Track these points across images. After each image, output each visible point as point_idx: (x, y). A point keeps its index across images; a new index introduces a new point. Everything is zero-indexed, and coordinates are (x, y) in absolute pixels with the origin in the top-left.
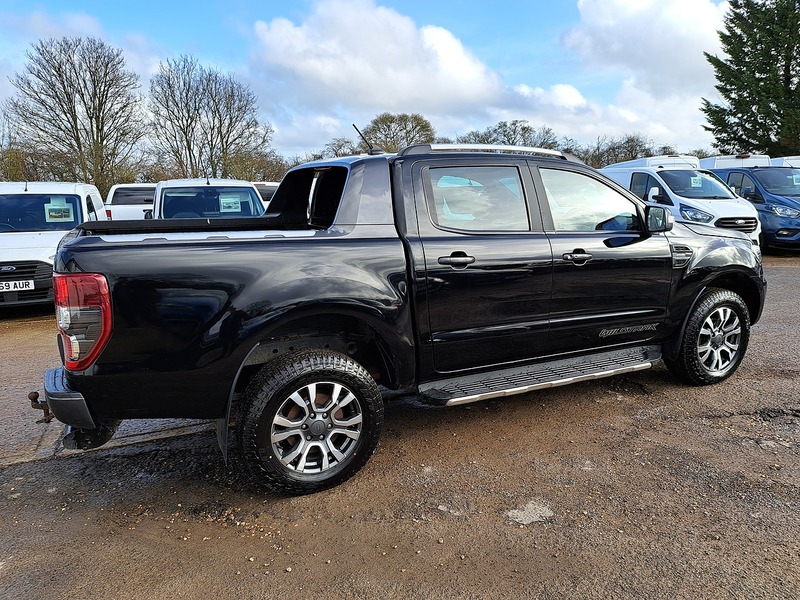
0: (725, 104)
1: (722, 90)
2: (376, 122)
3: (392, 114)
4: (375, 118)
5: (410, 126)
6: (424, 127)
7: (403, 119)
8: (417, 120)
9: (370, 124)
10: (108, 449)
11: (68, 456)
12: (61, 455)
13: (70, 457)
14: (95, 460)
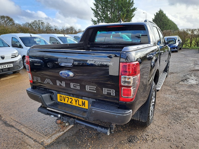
0: (96, 19)
1: (95, 16)
5: (6, 19)
6: (11, 20)
7: (3, 17)
8: (8, 18)
10: (62, 136)
11: (50, 144)
12: (46, 145)
13: (52, 144)
14: (64, 141)
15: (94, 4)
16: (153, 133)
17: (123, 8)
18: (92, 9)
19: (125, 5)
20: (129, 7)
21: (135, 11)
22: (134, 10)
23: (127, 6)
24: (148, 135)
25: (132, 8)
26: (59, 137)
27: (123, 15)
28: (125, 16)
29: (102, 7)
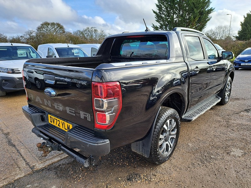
0: (158, 25)
1: (157, 21)
2: (42, 25)
3: (49, 22)
4: (42, 23)
5: (56, 27)
6: (61, 28)
7: (53, 24)
8: (58, 25)
9: (40, 25)
10: (57, 162)
11: (41, 169)
12: (36, 169)
13: (42, 170)
14: (56, 168)
15: (157, 6)
16: (163, 173)
17: (195, 9)
18: (154, 12)
19: (198, 6)
20: (203, 7)
21: (212, 13)
22: (210, 11)
23: (200, 6)
24: (155, 176)
25: (208, 8)
26: (53, 163)
27: (194, 18)
28: (197, 19)
29: (167, 8)
